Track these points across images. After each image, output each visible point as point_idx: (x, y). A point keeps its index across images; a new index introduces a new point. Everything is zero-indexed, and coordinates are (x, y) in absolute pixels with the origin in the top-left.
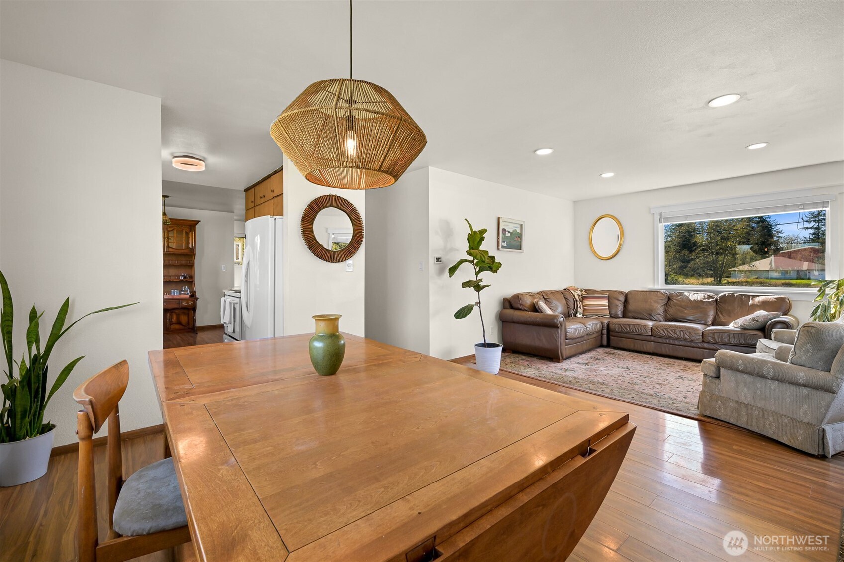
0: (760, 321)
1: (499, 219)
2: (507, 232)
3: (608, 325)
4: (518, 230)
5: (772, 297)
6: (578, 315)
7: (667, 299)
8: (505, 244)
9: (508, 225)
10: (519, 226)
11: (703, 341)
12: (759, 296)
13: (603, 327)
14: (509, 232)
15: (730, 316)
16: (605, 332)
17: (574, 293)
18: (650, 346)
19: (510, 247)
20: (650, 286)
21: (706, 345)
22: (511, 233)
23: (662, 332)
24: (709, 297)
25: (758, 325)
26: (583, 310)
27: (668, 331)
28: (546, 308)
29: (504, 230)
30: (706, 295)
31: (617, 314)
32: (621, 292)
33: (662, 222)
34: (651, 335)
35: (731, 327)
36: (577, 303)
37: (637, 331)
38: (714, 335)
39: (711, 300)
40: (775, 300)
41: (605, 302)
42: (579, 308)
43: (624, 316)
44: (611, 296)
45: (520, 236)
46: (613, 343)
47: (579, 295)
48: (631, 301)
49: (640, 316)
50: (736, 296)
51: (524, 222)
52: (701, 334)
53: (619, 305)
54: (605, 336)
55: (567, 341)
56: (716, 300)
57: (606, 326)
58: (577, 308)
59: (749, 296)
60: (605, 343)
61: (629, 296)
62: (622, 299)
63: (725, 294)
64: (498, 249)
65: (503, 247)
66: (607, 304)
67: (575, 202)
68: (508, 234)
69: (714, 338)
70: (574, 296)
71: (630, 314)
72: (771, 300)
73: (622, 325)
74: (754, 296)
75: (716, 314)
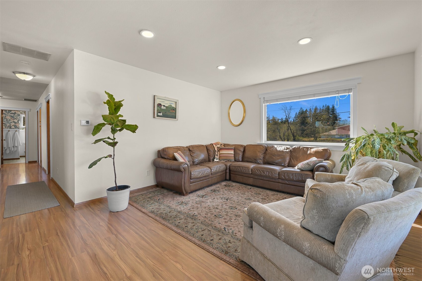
0: (311, 165)
1: (154, 96)
2: (163, 106)
3: (230, 167)
4: (174, 106)
5: (320, 149)
6: (215, 160)
7: (265, 150)
8: (161, 114)
9: (163, 102)
10: (174, 103)
11: (279, 178)
12: (313, 148)
13: (226, 168)
14: (164, 106)
15: (297, 161)
16: (228, 171)
17: (215, 147)
18: (251, 181)
19: (165, 116)
20: (258, 142)
21: (280, 181)
22: (166, 107)
23: (257, 172)
24: (287, 148)
25: (309, 168)
26: (219, 157)
27: (260, 171)
28: (179, 158)
29: (159, 105)
30: (286, 148)
31: (239, 159)
32: (242, 146)
33: (264, 103)
34: (251, 174)
35: (296, 169)
36: (215, 152)
37: (244, 171)
38: (285, 174)
39: (288, 150)
40: (322, 150)
41: (232, 152)
42: (216, 156)
43: (243, 161)
44: (236, 148)
45: (175, 109)
46: (232, 178)
47: (218, 148)
48: (247, 151)
49: (250, 160)
50: (302, 148)
51: (177, 100)
52: (278, 174)
53: (240, 154)
54: (228, 174)
55: (191, 180)
56: (291, 150)
57: (228, 167)
58: (215, 156)
59: (308, 148)
60: (228, 178)
61: (246, 148)
62: (242, 150)
63: (296, 147)
64: (154, 117)
65: (158, 116)
66: (233, 153)
67: (221, 92)
68: (163, 107)
69: (284, 176)
70: (214, 148)
71: (245, 159)
72: (320, 151)
73: (236, 167)
74: (311, 148)
75: (290, 159)
